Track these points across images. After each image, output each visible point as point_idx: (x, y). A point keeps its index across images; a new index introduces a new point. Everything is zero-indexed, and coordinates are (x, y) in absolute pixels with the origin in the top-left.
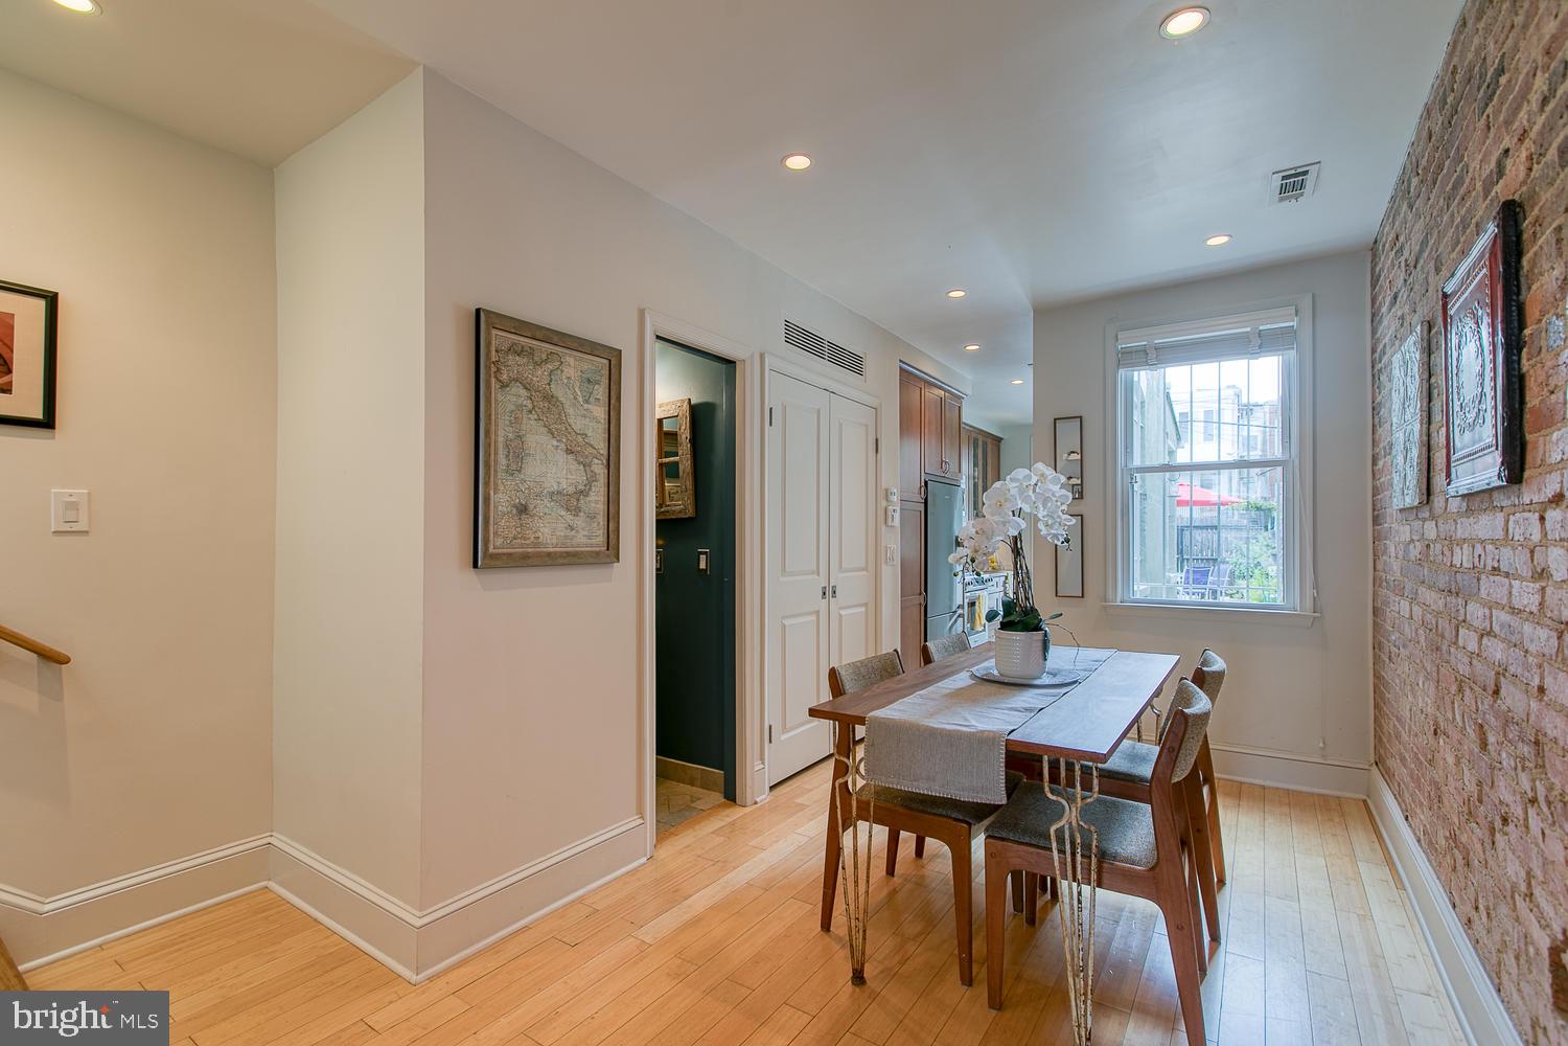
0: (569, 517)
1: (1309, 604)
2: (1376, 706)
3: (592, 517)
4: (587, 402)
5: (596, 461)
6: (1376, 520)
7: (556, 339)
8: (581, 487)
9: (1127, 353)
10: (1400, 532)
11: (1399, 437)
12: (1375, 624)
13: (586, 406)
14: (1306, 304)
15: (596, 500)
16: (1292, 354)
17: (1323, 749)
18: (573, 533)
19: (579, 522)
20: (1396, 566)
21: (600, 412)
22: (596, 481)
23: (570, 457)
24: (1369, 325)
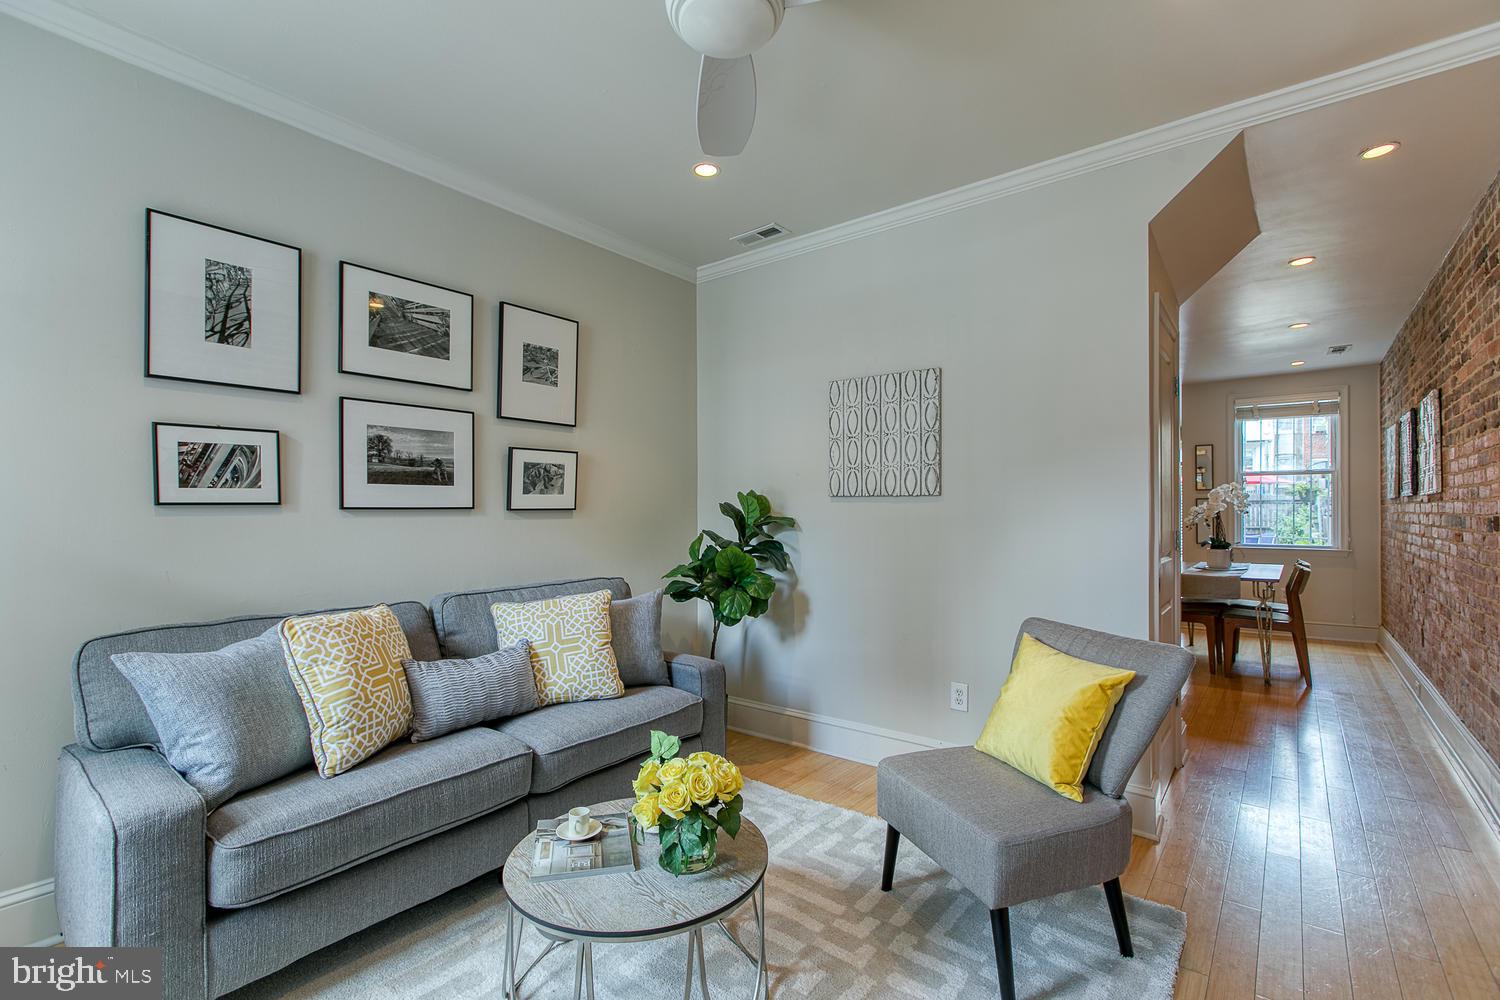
1: (1346, 544)
2: (1383, 595)
6: (1383, 502)
9: (1239, 410)
10: (1392, 508)
11: (1390, 466)
12: (1382, 555)
14: (1345, 391)
16: (1337, 416)
17: (1354, 619)
20: (1389, 524)
24: (1379, 404)
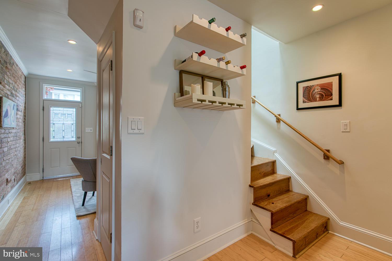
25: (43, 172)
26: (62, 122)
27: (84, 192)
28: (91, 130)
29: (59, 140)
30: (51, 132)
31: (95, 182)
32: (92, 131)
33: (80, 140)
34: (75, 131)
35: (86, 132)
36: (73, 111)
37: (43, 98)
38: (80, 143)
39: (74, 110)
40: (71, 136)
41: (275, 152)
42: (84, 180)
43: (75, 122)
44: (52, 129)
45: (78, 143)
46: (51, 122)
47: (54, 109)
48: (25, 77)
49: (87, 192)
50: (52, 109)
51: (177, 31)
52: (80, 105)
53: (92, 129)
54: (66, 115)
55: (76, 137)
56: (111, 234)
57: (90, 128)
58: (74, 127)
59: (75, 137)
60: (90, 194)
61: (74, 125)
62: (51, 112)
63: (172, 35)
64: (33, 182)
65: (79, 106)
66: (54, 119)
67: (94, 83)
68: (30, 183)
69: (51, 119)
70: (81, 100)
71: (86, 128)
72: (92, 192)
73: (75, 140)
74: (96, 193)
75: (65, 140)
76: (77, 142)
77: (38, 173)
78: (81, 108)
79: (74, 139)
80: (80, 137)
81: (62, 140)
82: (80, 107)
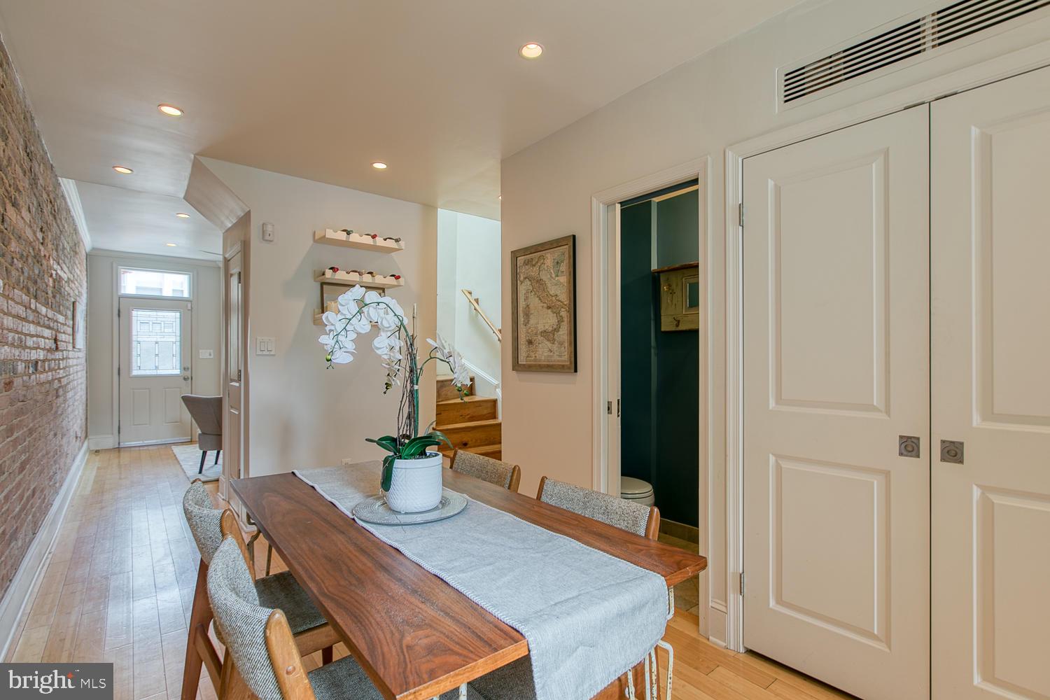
0: (549, 344)
3: (561, 344)
4: (557, 276)
5: (563, 309)
7: (540, 248)
8: (555, 327)
13: (557, 278)
15: (564, 333)
18: (552, 354)
19: (555, 347)
21: (564, 279)
22: (563, 321)
23: (550, 310)
25: (119, 433)
26: (155, 339)
27: (202, 452)
28: (210, 355)
29: (148, 373)
30: (134, 359)
31: (220, 435)
32: (212, 357)
33: (188, 374)
34: (178, 355)
35: (201, 357)
36: (173, 317)
37: (119, 294)
38: (188, 378)
39: (178, 315)
40: (171, 367)
41: (496, 387)
42: (203, 433)
43: (178, 339)
44: (134, 353)
45: (185, 379)
46: (134, 338)
47: (139, 313)
48: (87, 255)
49: (206, 452)
50: (134, 313)
51: (316, 238)
52: (189, 305)
53: (212, 351)
54: (163, 326)
55: (181, 366)
56: (240, 470)
57: (209, 351)
58: (176, 349)
59: (178, 366)
60: (211, 455)
61: (178, 344)
62: (134, 319)
63: (311, 242)
64: (102, 450)
65: (187, 306)
66: (139, 333)
67: (215, 261)
68: (97, 451)
69: (134, 333)
70: (190, 295)
71: (201, 351)
72: (216, 452)
73: (179, 373)
74: (221, 452)
75: (160, 372)
76: (182, 378)
77: (110, 436)
78: (190, 312)
79: (177, 372)
80: (188, 369)
81: (154, 373)
82: (189, 310)
